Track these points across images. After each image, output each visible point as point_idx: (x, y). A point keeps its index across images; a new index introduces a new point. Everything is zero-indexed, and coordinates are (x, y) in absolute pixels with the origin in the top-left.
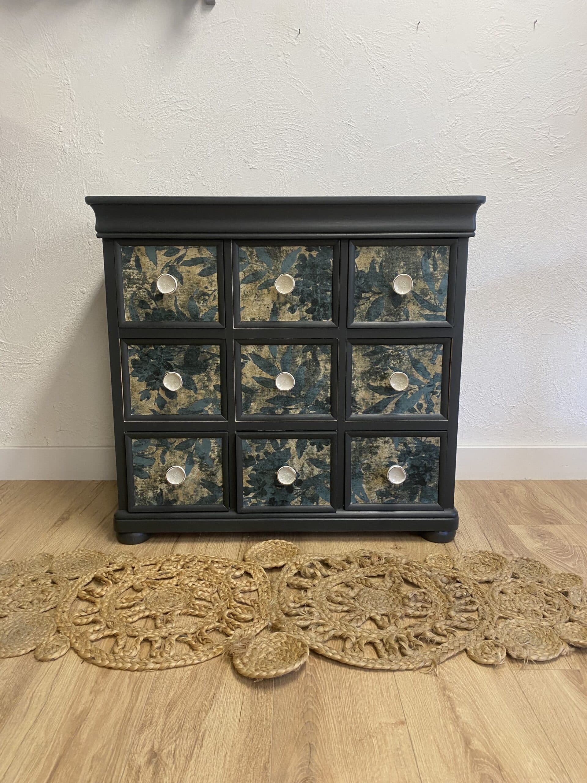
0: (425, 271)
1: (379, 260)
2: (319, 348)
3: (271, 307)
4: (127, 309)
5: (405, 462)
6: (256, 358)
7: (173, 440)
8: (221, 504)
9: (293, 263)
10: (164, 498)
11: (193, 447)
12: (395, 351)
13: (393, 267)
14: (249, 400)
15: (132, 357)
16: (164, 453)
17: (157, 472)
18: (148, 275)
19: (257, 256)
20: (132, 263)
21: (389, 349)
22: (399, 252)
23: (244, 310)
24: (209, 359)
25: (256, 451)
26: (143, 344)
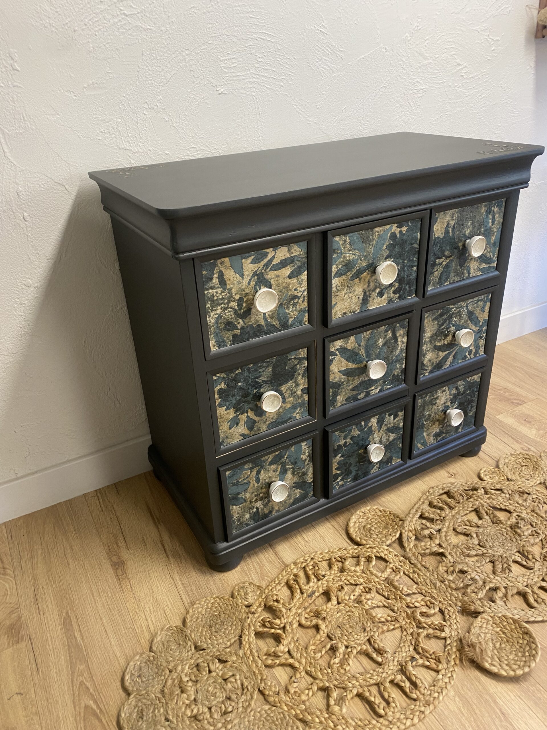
0: (486, 226)
1: (452, 223)
2: (398, 325)
3: (361, 297)
4: (212, 336)
5: (455, 403)
6: (343, 351)
7: (266, 457)
8: (312, 497)
9: (384, 244)
10: (261, 514)
11: (285, 457)
12: (457, 308)
13: (463, 228)
14: (335, 395)
15: (218, 387)
16: (258, 472)
17: (252, 493)
18: (234, 291)
19: (350, 244)
20: (215, 281)
21: (453, 308)
22: (469, 212)
23: (336, 306)
24: (297, 365)
25: (344, 439)
26: (229, 370)
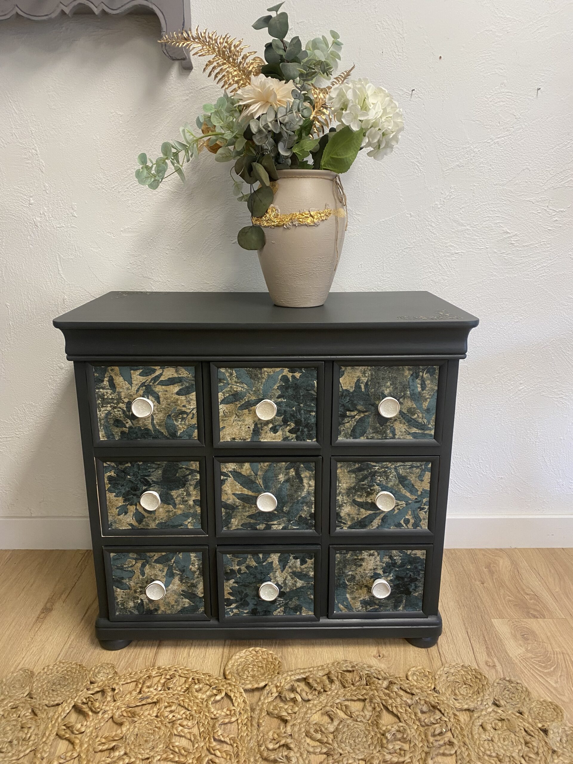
0: (413, 390)
1: (365, 380)
2: (302, 465)
3: (252, 427)
4: (102, 428)
5: (390, 573)
6: (237, 475)
7: (152, 554)
8: (202, 613)
9: (275, 384)
10: (145, 608)
11: (173, 561)
12: (382, 468)
13: (379, 387)
14: (229, 516)
15: (108, 474)
16: (143, 566)
17: (137, 583)
18: (123, 395)
19: (237, 377)
20: (106, 383)
21: (375, 466)
22: (384, 372)
23: (224, 430)
24: (188, 475)
25: (238, 566)
26: (120, 461)
